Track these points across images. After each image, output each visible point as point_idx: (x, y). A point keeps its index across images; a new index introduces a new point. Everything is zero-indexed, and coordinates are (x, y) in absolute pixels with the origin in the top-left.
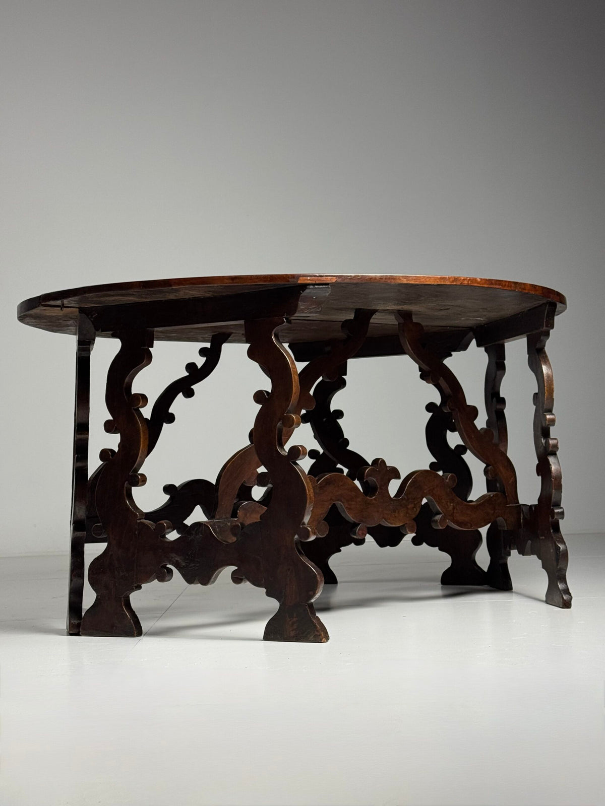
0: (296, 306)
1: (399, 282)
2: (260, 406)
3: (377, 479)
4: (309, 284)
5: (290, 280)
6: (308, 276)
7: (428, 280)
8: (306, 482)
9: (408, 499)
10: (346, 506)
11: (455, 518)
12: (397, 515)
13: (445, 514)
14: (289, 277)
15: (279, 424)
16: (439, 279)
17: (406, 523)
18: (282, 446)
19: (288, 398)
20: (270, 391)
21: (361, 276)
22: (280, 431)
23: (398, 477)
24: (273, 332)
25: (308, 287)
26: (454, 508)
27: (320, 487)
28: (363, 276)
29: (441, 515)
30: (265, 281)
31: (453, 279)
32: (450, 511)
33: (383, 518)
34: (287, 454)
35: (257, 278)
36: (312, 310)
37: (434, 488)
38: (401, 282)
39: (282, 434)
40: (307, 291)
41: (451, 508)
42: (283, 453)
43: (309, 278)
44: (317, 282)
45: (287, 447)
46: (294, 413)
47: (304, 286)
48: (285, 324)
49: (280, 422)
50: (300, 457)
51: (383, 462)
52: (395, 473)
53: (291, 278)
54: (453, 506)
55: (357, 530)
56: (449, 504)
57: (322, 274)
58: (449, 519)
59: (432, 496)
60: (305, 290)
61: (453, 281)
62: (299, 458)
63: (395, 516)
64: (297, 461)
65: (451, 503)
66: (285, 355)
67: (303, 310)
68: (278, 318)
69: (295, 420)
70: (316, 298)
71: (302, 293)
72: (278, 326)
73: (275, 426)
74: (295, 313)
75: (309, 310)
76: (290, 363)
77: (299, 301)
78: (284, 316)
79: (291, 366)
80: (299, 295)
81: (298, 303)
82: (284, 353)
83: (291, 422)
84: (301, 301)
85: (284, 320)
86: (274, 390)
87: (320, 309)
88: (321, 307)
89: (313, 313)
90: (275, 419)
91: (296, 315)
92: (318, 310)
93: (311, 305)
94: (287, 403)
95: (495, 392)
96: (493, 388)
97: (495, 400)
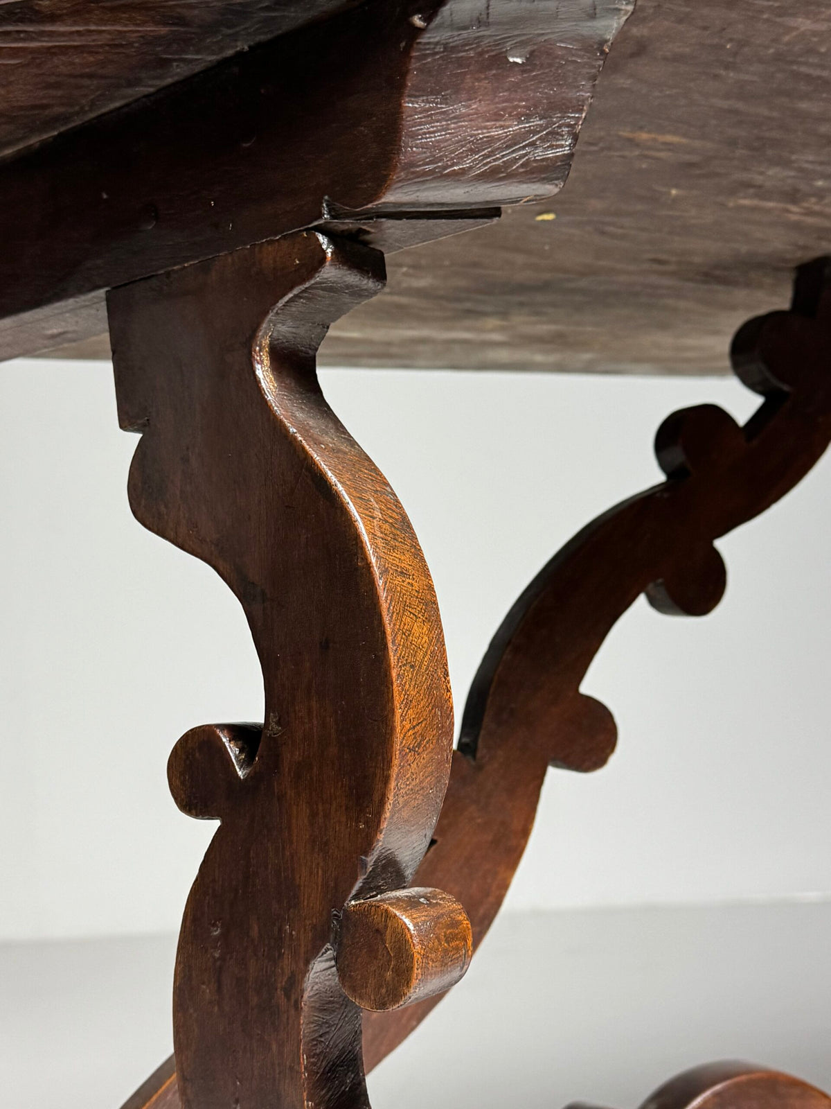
0: (390, 132)
24: (266, 342)
36: (503, 156)
40: (457, 6)
48: (324, 272)
66: (340, 487)
67: (440, 159)
68: (284, 237)
69: (418, 947)
70: (531, 58)
71: (420, 31)
72: (290, 295)
73: (294, 984)
74: (381, 183)
75: (486, 157)
76: (373, 536)
77: (407, 91)
78: (320, 216)
79: (379, 558)
80: (403, 44)
81: (400, 105)
82: (330, 474)
83: (390, 961)
84: (420, 92)
85: (320, 245)
86: (278, 723)
87: (562, 146)
88: (569, 125)
89: (510, 176)
90: (291, 934)
91: (392, 197)
92: (550, 154)
93: (497, 117)
94: (358, 821)
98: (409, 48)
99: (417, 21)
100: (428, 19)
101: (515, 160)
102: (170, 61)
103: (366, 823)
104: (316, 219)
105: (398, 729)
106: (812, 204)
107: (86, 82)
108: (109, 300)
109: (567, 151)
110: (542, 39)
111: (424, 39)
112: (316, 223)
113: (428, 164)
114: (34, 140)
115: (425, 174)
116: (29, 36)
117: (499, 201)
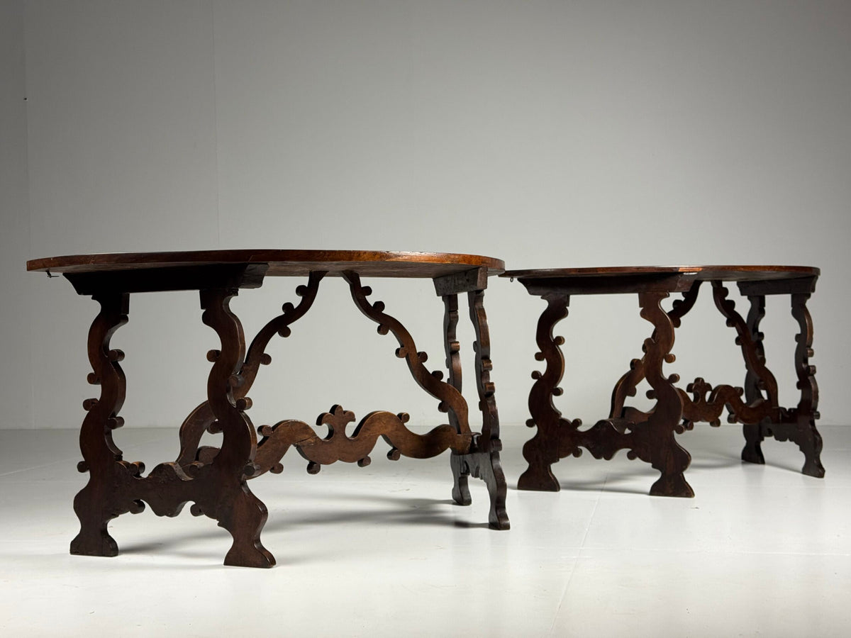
3: (699, 392)
11: (740, 417)
13: (735, 415)
17: (715, 420)
23: (711, 389)
32: (739, 411)
33: (702, 417)
37: (730, 398)
54: (740, 407)
58: (737, 418)
59: (730, 403)
63: (708, 416)
95: (756, 329)
96: (754, 325)
97: (756, 333)
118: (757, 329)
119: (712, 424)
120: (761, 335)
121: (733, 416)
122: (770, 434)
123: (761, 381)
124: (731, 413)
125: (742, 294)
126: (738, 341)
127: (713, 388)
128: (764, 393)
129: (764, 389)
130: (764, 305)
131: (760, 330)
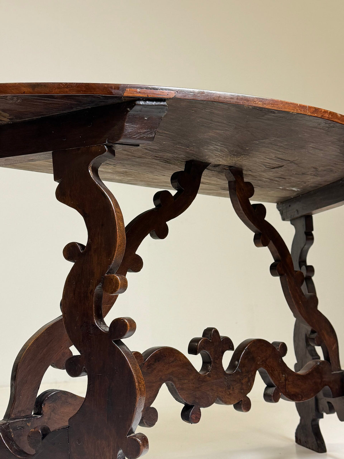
0: (122, 129)
1: (254, 105)
2: (71, 264)
3: (210, 353)
4: (140, 99)
5: (113, 91)
6: (138, 88)
7: (287, 106)
8: (136, 370)
9: (242, 372)
10: (178, 386)
11: (287, 391)
12: (231, 392)
13: (278, 387)
14: (111, 88)
15: (97, 288)
16: (298, 107)
17: (241, 400)
18: (101, 317)
19: (110, 253)
20: (85, 243)
21: (207, 93)
22: (100, 298)
23: (231, 347)
24: (91, 165)
25: (138, 102)
26: (286, 380)
27: (148, 366)
28: (209, 93)
29: (274, 388)
30: (79, 91)
31: (314, 110)
32: (282, 383)
33: (218, 397)
34: (108, 330)
35: (67, 87)
36: (142, 136)
37: (267, 359)
38: (256, 105)
39: (101, 301)
40: (136, 108)
41: (283, 380)
42: (102, 328)
43: (138, 90)
44: (150, 96)
45: (108, 320)
46: (118, 273)
47: (132, 102)
48: (106, 153)
49: (100, 285)
50: (127, 334)
51: (216, 331)
52: (227, 343)
53: (115, 89)
54: (285, 377)
55: (190, 414)
56: (281, 375)
57: (157, 87)
58: (281, 392)
59: (265, 367)
60: (133, 106)
61: (313, 113)
62: (125, 336)
63: (230, 394)
64: (123, 340)
65: (283, 374)
66: (107, 195)
67: (131, 135)
68: (97, 146)
69: (120, 282)
70: (148, 119)
71: (129, 111)
72: (98, 157)
73: (92, 291)
74: (119, 138)
75: (139, 135)
76: (114, 205)
77: (125, 122)
78: (106, 142)
79: (115, 209)
80: (125, 113)
81: (124, 124)
82: (105, 192)
83: (114, 285)
84: (128, 122)
85: (105, 148)
86: (91, 241)
87: (153, 135)
88: (154, 131)
89: (143, 139)
90: (92, 282)
91: (121, 141)
92: (151, 136)
93: (142, 128)
94: (108, 259)
95: (303, 261)
96: (300, 257)
97: (304, 267)
98: (126, 114)
99: (128, 109)
100: (131, 109)
101: (145, 136)
102: (74, 108)
103: (110, 259)
104: (105, 143)
105: (118, 241)
106: (192, 148)
107: (54, 109)
108: (53, 153)
109: (154, 136)
110: (151, 115)
111: (129, 113)
112: (104, 144)
113: (129, 135)
114: (35, 118)
115: (128, 137)
116: (49, 100)
117: (139, 144)
118: (305, 262)
119: (238, 407)
120: (311, 269)
121: (272, 390)
122: (331, 410)
123: (313, 332)
124: (269, 386)
125: (284, 219)
126: (274, 269)
127: (236, 345)
128: (319, 350)
129: (319, 345)
130: (312, 229)
131: (309, 263)
